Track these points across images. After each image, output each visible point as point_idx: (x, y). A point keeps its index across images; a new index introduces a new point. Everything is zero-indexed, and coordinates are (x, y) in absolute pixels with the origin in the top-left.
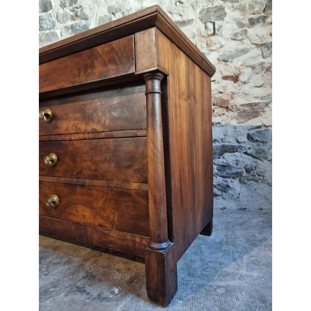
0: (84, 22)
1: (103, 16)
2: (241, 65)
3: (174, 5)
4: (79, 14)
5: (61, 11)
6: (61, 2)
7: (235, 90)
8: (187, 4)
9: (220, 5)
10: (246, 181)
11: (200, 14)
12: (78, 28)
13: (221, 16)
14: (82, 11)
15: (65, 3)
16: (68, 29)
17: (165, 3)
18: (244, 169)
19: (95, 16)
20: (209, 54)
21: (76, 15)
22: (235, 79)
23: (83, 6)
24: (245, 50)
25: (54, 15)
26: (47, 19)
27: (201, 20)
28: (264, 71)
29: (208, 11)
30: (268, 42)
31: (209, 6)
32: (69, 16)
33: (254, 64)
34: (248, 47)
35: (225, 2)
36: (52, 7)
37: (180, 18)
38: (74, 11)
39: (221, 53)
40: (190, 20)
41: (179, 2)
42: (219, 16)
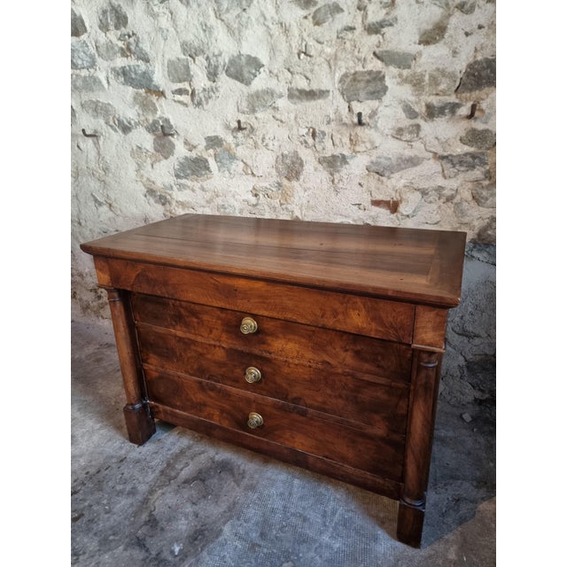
0: (142, 66)
1: (173, 58)
2: (405, 186)
3: (297, 56)
4: (133, 48)
5: (102, 38)
6: (101, 21)
9: (378, 69)
11: (340, 82)
12: (133, 76)
13: (378, 92)
14: (137, 45)
15: (108, 23)
16: (118, 74)
17: (280, 51)
19: (160, 57)
20: (352, 157)
21: (129, 49)
22: (393, 207)
23: (139, 35)
24: (415, 161)
25: (91, 42)
26: (81, 49)
27: (342, 94)
28: (442, 200)
29: (354, 80)
30: (454, 154)
31: (357, 69)
32: (117, 49)
33: (426, 187)
34: (420, 156)
35: (387, 65)
36: (85, 28)
37: (306, 84)
38: (125, 40)
39: (374, 159)
40: (323, 91)
41: (305, 53)
42: (374, 92)
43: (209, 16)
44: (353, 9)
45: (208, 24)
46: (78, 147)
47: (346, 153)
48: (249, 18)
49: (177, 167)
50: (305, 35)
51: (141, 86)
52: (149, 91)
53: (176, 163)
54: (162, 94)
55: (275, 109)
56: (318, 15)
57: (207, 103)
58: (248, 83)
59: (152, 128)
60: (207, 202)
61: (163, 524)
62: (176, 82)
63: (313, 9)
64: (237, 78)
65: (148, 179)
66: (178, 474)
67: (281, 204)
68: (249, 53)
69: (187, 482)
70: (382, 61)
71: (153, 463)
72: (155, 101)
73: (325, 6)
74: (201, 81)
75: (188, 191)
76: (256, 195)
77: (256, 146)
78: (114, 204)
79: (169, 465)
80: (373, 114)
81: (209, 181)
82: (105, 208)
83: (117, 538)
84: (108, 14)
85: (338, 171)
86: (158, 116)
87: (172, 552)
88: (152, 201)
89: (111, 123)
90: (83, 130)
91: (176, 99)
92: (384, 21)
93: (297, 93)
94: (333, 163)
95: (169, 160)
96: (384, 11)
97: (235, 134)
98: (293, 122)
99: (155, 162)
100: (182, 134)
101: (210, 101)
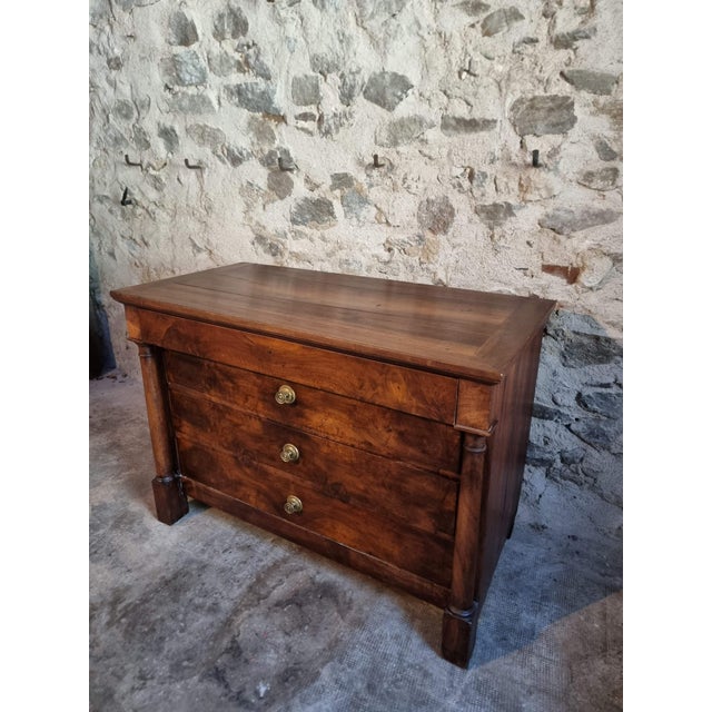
0: (262, 84)
1: (301, 75)
2: (590, 249)
3: (457, 75)
4: (252, 61)
5: (216, 48)
6: (216, 27)
7: (567, 299)
8: (485, 79)
9: (565, 94)
10: (558, 479)
11: (512, 110)
12: (250, 96)
13: (563, 124)
14: (257, 59)
15: (223, 30)
16: (232, 93)
17: (436, 68)
18: (558, 456)
19: (284, 73)
20: (521, 207)
21: (247, 63)
22: (572, 275)
23: (259, 45)
24: (607, 216)
25: (202, 54)
26: (190, 61)
27: (514, 126)
29: (532, 107)
31: (537, 94)
32: (232, 62)
34: (615, 210)
35: (578, 89)
36: (197, 36)
37: (466, 111)
38: (243, 52)
39: (550, 210)
40: (488, 121)
41: (468, 72)
42: (558, 124)
43: (349, 23)
44: (537, 16)
45: (347, 33)
46: (178, 179)
47: (513, 201)
48: (398, 25)
49: (294, 210)
50: (470, 48)
51: (258, 109)
52: (267, 114)
53: (294, 205)
54: (282, 119)
55: (424, 142)
56: (489, 23)
57: (337, 132)
58: (391, 108)
59: (267, 161)
60: (329, 255)
61: (247, 654)
62: (301, 104)
63: (483, 15)
64: (377, 102)
65: (258, 223)
66: (269, 593)
67: (421, 263)
68: (395, 70)
69: (279, 604)
70: (572, 83)
71: (240, 576)
72: (273, 127)
73: (500, 11)
74: (331, 103)
75: (305, 241)
76: (389, 250)
77: (394, 188)
78: (215, 251)
79: (259, 580)
80: (554, 152)
81: (331, 229)
82: (204, 255)
83: (191, 665)
84: (225, 18)
85: (500, 225)
86: (275, 146)
87: (257, 693)
88: (260, 250)
89: (220, 153)
90: (186, 161)
91: (299, 125)
92: (578, 31)
93: (453, 122)
94: (494, 214)
95: (285, 201)
96: (579, 19)
97: (368, 172)
98: (445, 160)
99: (267, 202)
100: (303, 170)
101: (341, 129)
